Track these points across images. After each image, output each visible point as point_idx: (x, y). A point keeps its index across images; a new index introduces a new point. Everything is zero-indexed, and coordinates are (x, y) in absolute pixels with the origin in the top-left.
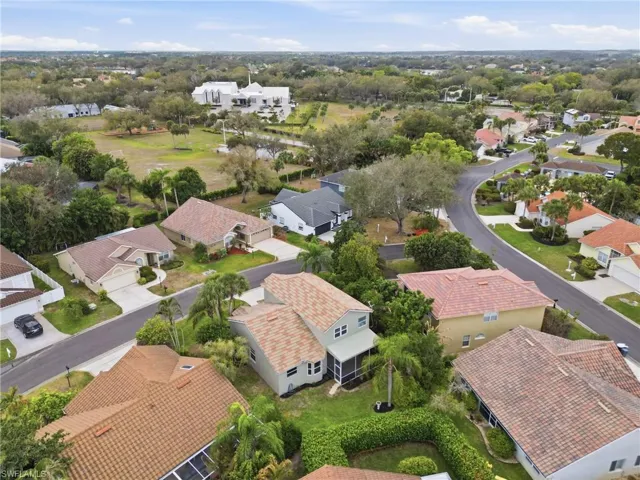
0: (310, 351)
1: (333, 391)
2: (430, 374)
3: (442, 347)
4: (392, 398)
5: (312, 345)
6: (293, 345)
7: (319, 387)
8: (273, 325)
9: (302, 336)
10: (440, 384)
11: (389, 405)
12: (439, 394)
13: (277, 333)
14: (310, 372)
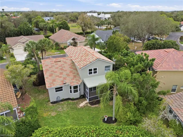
0: (72, 79)
1: (82, 104)
2: (145, 102)
3: (158, 83)
4: (116, 115)
5: (75, 77)
6: (64, 75)
7: (75, 101)
8: (57, 64)
9: (71, 72)
10: (153, 111)
11: (114, 119)
12: (151, 118)
13: (57, 68)
14: (71, 92)
